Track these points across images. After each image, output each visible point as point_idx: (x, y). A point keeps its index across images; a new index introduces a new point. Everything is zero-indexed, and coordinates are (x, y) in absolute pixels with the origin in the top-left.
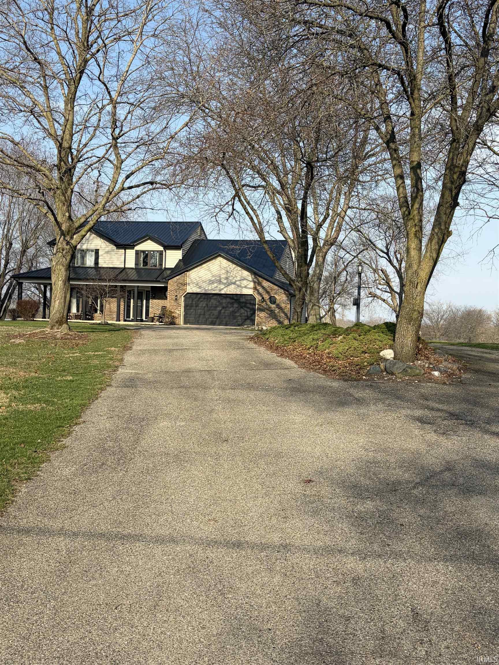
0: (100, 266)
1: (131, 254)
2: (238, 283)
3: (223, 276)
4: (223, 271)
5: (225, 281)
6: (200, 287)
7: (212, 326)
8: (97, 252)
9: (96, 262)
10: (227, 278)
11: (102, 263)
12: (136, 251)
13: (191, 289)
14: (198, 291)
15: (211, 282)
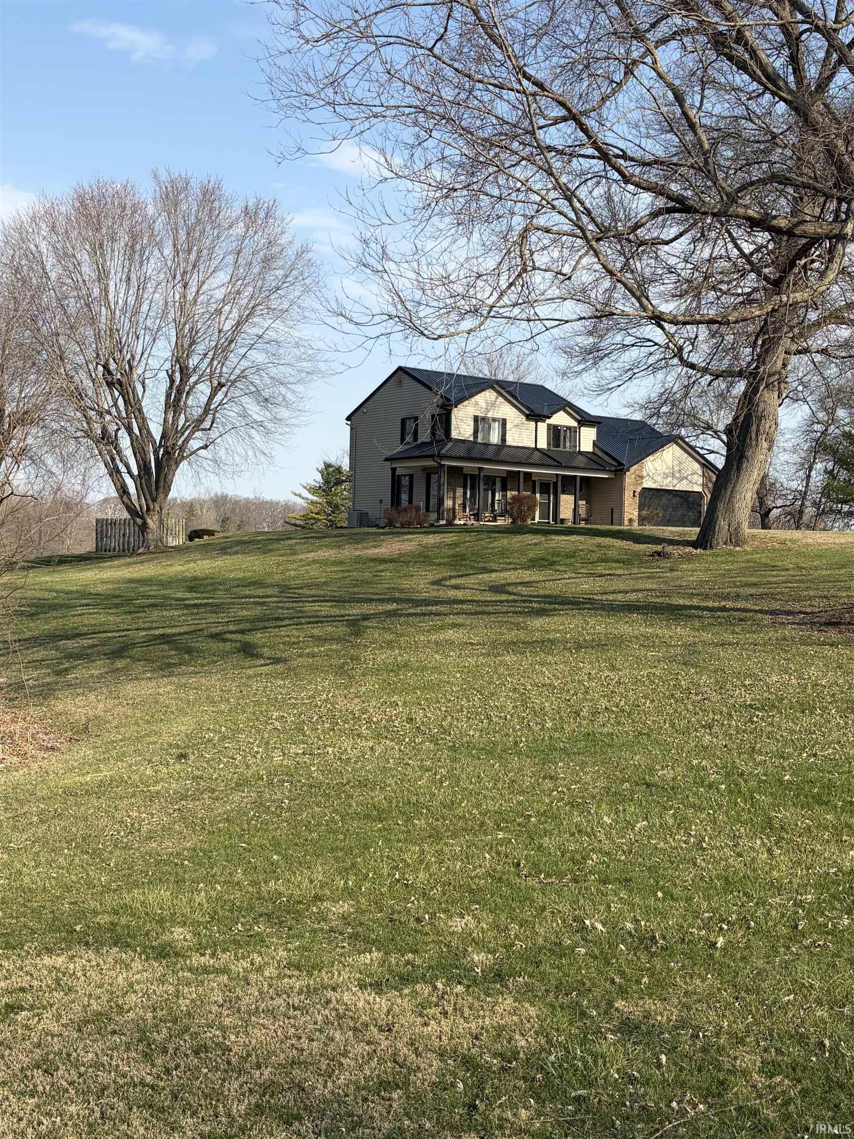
0: (507, 443)
1: (542, 427)
2: (689, 477)
3: (677, 468)
4: (676, 462)
5: (678, 475)
6: (655, 482)
7: (681, 528)
8: (504, 423)
9: (504, 439)
10: (680, 471)
11: (510, 441)
12: (549, 425)
13: (648, 484)
14: (654, 486)
15: (666, 476)
